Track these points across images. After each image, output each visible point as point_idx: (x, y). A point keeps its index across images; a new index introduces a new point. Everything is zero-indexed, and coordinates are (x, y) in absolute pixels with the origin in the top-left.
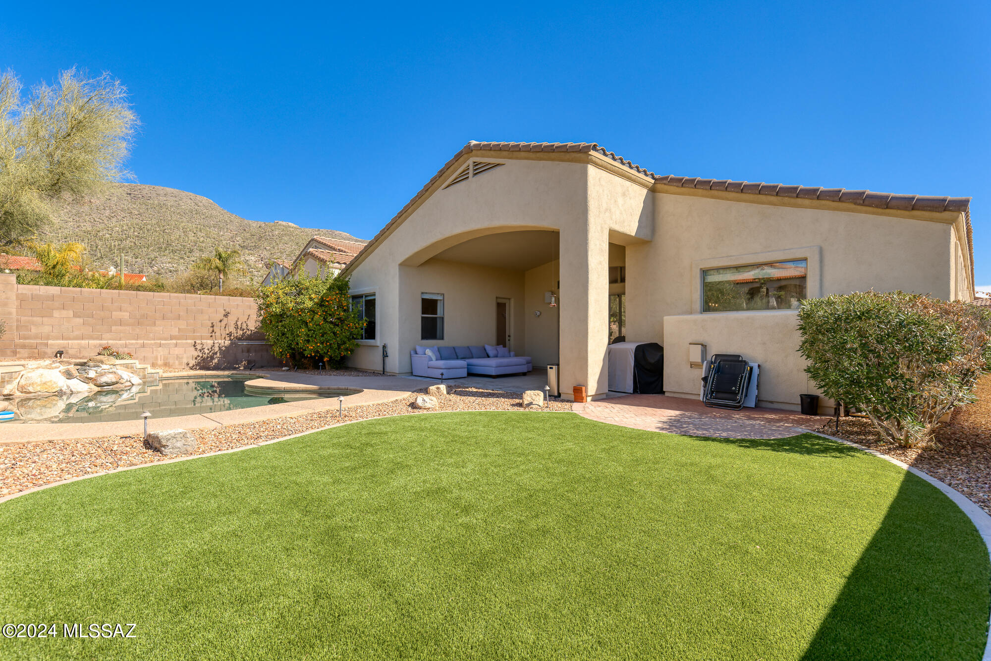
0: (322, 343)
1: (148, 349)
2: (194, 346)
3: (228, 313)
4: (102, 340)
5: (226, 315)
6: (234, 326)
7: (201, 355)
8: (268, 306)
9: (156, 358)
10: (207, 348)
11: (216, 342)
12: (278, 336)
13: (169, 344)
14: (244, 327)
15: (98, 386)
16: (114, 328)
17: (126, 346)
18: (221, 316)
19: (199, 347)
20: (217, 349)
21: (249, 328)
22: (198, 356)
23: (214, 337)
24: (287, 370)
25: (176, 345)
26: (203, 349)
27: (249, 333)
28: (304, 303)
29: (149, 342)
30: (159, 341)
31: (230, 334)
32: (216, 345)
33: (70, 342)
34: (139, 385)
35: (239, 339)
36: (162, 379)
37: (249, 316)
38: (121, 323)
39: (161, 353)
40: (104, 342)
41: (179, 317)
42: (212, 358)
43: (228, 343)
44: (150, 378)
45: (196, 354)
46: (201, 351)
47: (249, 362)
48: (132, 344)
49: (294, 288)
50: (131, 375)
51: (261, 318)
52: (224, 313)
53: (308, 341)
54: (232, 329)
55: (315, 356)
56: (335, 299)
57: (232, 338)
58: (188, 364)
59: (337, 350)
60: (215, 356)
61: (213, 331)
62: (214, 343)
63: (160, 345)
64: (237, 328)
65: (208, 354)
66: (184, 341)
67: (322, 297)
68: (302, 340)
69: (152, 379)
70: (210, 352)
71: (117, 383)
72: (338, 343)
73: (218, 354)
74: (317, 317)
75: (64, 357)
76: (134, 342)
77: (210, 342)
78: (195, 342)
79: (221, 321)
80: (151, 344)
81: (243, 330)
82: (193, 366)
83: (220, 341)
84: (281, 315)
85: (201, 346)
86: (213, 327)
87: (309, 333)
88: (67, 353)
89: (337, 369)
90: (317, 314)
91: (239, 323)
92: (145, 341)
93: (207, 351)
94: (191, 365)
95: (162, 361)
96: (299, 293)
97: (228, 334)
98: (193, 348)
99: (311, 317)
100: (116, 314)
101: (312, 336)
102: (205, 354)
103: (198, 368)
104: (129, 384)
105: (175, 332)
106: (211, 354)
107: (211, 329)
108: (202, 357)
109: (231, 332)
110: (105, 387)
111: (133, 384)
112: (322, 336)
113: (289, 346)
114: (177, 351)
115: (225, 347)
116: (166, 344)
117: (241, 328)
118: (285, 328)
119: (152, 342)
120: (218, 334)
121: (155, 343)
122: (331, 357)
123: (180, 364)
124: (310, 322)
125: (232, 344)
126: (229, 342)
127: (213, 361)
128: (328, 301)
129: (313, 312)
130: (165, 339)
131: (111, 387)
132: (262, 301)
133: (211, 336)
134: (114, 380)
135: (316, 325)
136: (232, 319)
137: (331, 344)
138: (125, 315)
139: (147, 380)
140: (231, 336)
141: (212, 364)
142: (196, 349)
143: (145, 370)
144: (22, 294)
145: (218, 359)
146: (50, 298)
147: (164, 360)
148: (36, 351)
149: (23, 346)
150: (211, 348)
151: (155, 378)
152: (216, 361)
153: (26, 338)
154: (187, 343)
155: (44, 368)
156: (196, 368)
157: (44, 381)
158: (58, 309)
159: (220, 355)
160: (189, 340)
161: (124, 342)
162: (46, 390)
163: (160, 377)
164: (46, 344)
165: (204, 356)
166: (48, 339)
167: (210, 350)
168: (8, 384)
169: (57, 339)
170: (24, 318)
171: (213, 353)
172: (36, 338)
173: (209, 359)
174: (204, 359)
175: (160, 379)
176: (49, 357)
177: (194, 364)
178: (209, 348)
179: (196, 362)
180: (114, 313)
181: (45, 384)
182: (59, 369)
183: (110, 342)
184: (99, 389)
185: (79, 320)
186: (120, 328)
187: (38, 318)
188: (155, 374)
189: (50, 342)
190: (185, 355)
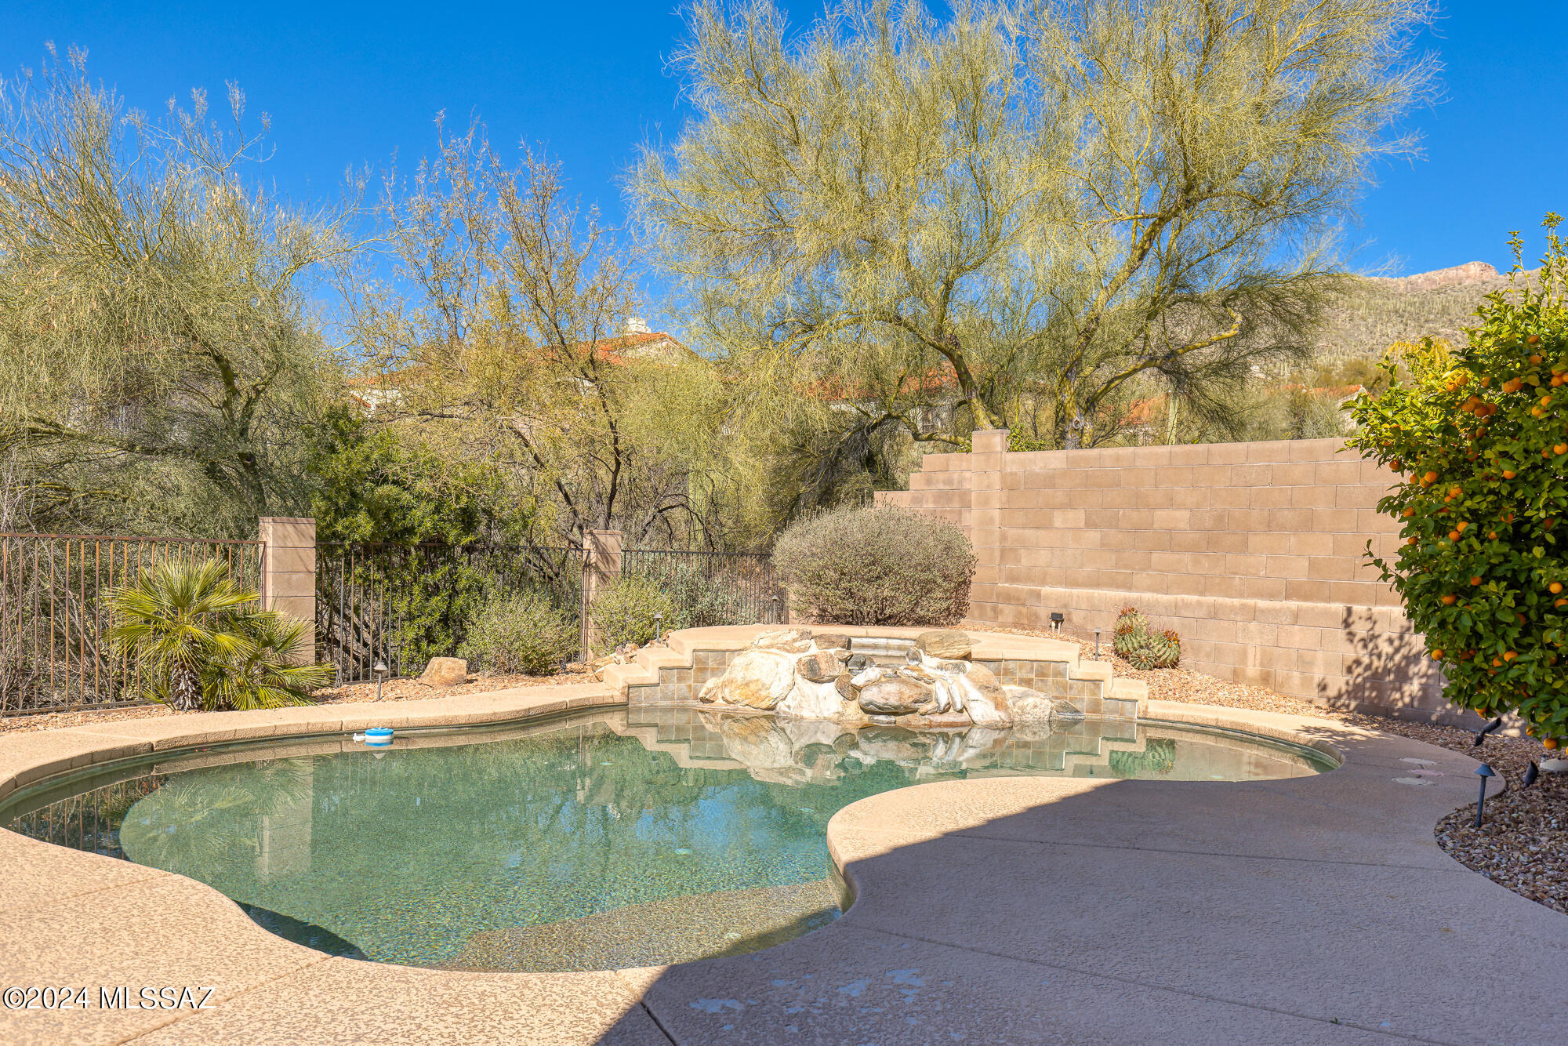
1: (1225, 624)
2: (1347, 624)
4: (1130, 589)
7: (1366, 660)
9: (1244, 655)
10: (1385, 636)
13: (1276, 612)
16: (1156, 556)
17: (1176, 610)
19: (1361, 629)
22: (1358, 662)
26: (1374, 637)
29: (1228, 601)
30: (1251, 602)
33: (1075, 591)
36: (1147, 722)
38: (1169, 541)
39: (1254, 642)
40: (1134, 595)
41: (1308, 523)
42: (1403, 676)
44: (1112, 712)
45: (1351, 652)
46: (1365, 646)
48: (1188, 605)
50: (979, 694)
58: (1323, 688)
60: (1413, 669)
63: (1254, 614)
65: (1391, 658)
66: (1321, 605)
69: (1117, 717)
70: (1397, 650)
73: (1424, 662)
76: (1194, 598)
78: (1349, 611)
80: (1232, 609)
82: (1339, 696)
85: (1369, 625)
92: (1221, 600)
93: (1386, 649)
94: (1332, 692)
95: (1258, 668)
98: (1342, 633)
100: (1162, 516)
102: (1379, 656)
103: (1353, 704)
104: (955, 718)
105: (1299, 571)
106: (1397, 658)
108: (1368, 667)
111: (972, 722)
114: (1299, 637)
116: (1271, 611)
119: (1237, 602)
121: (1243, 606)
123: (1306, 682)
127: (1407, 688)
130: (1272, 596)
131: (896, 719)
138: (1180, 518)
139: (1106, 717)
141: (1402, 698)
142: (1351, 634)
143: (1098, 687)
144: (1011, 473)
145: (1424, 680)
146: (1050, 480)
147: (1262, 664)
148: (1024, 610)
149: (1008, 598)
150: (1401, 638)
151: (1128, 715)
152: (1413, 688)
153: (1013, 579)
154: (1326, 613)
155: (779, 648)
156: (1348, 706)
157: (748, 679)
158: (1063, 507)
159: (1429, 667)
160: (1335, 601)
161: (1171, 598)
162: (747, 702)
163: (1141, 715)
164: (1038, 595)
165: (1376, 663)
166: (1044, 583)
167: (1397, 643)
168: (713, 675)
169: (1059, 583)
170: (1012, 532)
171: (1406, 657)
172: (1028, 579)
173: (1392, 677)
174: (1375, 675)
175: (1143, 721)
176: (1044, 629)
177: (1344, 689)
178: (1395, 636)
179: (1347, 683)
180: (1159, 513)
181: (747, 684)
182: (801, 655)
183: (1147, 596)
184: (866, 718)
185: (1094, 536)
186: (1169, 557)
187: (1031, 531)
188: (1128, 705)
189: (1046, 590)
190: (1320, 655)
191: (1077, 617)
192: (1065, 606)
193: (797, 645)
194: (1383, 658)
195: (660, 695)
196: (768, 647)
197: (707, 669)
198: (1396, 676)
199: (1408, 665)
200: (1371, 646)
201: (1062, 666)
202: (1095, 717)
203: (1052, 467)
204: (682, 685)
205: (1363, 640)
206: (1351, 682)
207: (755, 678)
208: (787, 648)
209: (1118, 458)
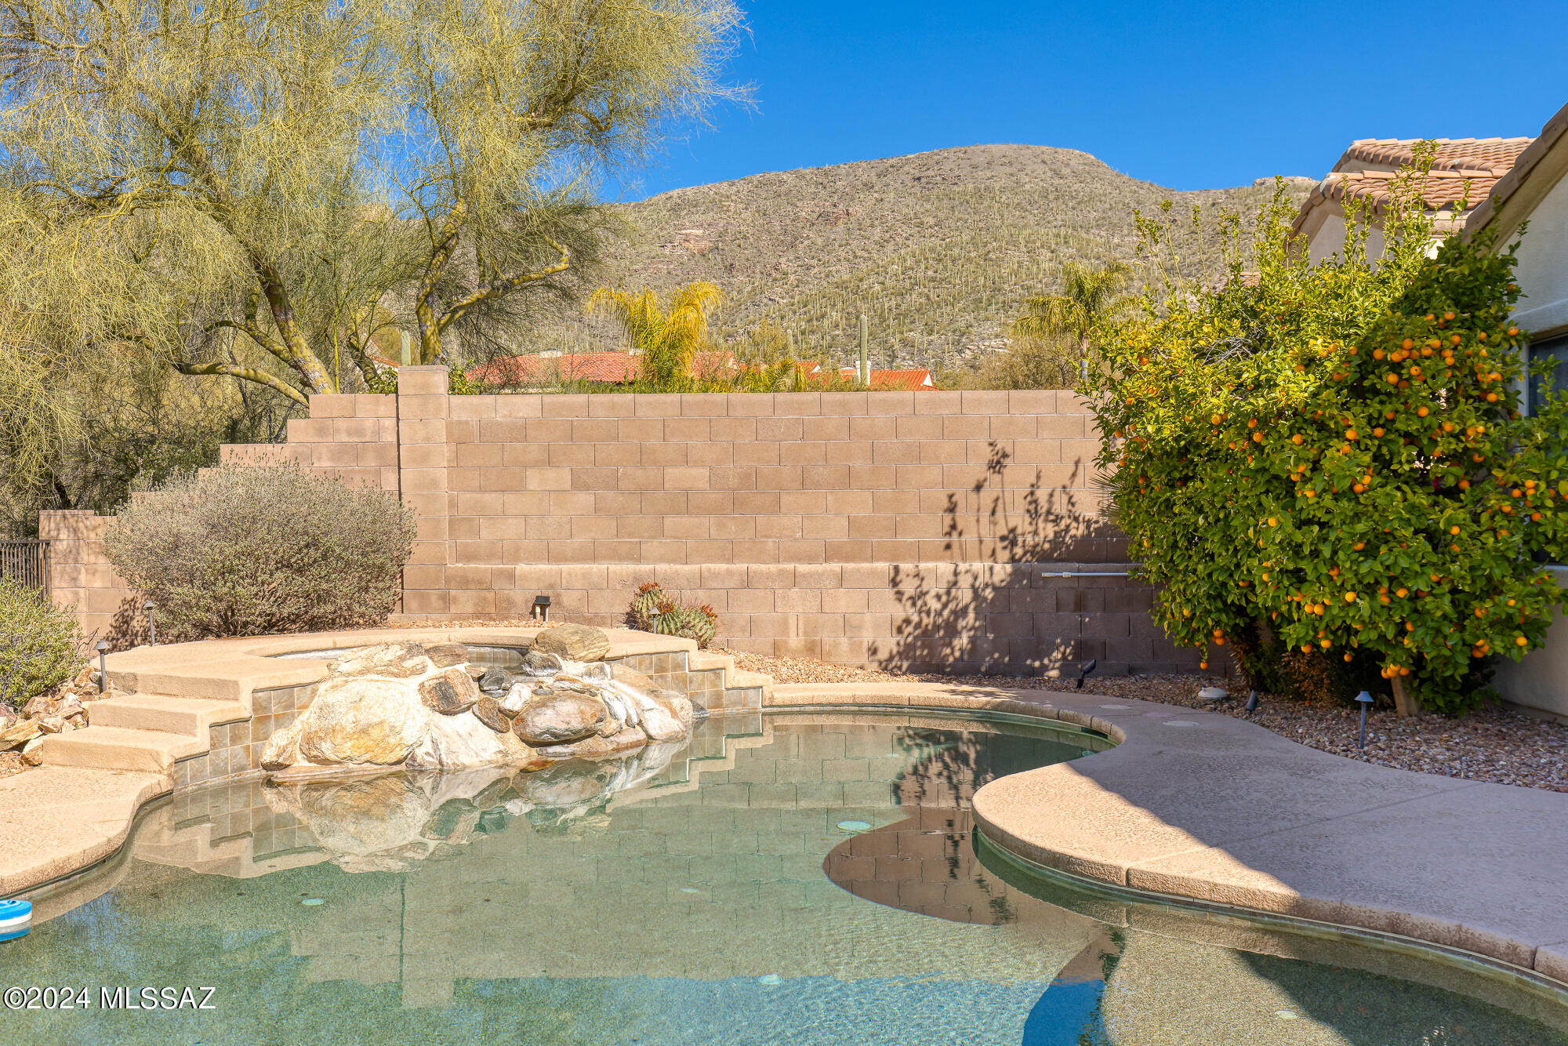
0: (1370, 590)
1: (761, 594)
2: (894, 583)
3: (1005, 456)
4: (639, 560)
5: (996, 465)
6: (1022, 505)
7: (915, 618)
8: (1136, 410)
9: (784, 624)
10: (933, 593)
11: (963, 567)
12: (1174, 546)
13: (820, 575)
14: (1060, 507)
15: (532, 744)
16: (669, 521)
17: (701, 581)
18: (979, 470)
19: (908, 587)
20: (965, 595)
21: (1078, 510)
23: (955, 547)
24: (1218, 701)
25: (841, 579)
26: (924, 594)
27: (1078, 531)
28: (1271, 385)
29: (763, 567)
30: (790, 566)
31: (1010, 539)
32: (965, 581)
33: (566, 567)
34: (671, 739)
35: (1045, 557)
36: (776, 711)
37: (1077, 463)
38: (686, 502)
39: (797, 605)
40: (645, 568)
41: (847, 479)
42: (952, 631)
43: (1002, 571)
44: (734, 704)
45: (901, 611)
46: (914, 605)
47: (1082, 650)
48: (715, 575)
49: (1236, 323)
50: (648, 702)
51: (1113, 469)
52: (987, 454)
53: (1298, 577)
54: (1019, 520)
55: (1337, 651)
56: (1439, 351)
57: (1019, 551)
58: (874, 651)
59: (1448, 630)
60: (961, 623)
61: (953, 527)
62: (956, 574)
63: (795, 579)
64: (1033, 514)
65: (939, 614)
66: (865, 565)
67: (1365, 348)
68: (1271, 570)
69: (738, 709)
70: (945, 606)
71: (590, 734)
72: (1454, 591)
73: (971, 615)
74: (1338, 453)
75: (553, 617)
76: (723, 567)
77: (945, 568)
78: (897, 570)
79: (978, 488)
80: (769, 576)
81: (1057, 520)
82: (891, 658)
83: (977, 566)
84: (1185, 451)
85: (917, 582)
86: (952, 509)
87: (1298, 537)
88: (559, 603)
89: (1451, 713)
90: (1339, 435)
91: (1042, 495)
92: (754, 567)
93: (935, 605)
94: (883, 655)
95: (802, 638)
96: (1259, 343)
97: (1003, 538)
98: (890, 593)
99: (1312, 454)
100: (676, 475)
101: (1315, 554)
102: (928, 613)
103: (905, 665)
104: (630, 737)
105: (837, 531)
106: (946, 613)
107: (948, 521)
108: (918, 625)
109: (1013, 530)
110: (551, 750)
111: (650, 737)
112: (1370, 552)
113: (1218, 594)
114: (844, 601)
115: (995, 588)
116: (811, 575)
117: (1049, 512)
118: (1200, 511)
119: (773, 567)
120: (970, 537)
121: (781, 572)
122: (1418, 661)
123: (854, 648)
124: (1305, 480)
125: (1016, 575)
126: (1009, 568)
127: (956, 643)
128: (1396, 367)
129: (1321, 426)
130: (810, 559)
131: (572, 748)
132: (1108, 394)
133: (948, 547)
134: (576, 724)
135: (1337, 497)
136: (1017, 477)
137: (1415, 596)
138: (697, 476)
139: (728, 711)
140: (1014, 543)
141: (952, 653)
142: (899, 593)
143: (718, 677)
144: (459, 422)
145: (972, 633)
146: (521, 431)
147: (806, 633)
148: (490, 595)
149: (464, 582)
150: (948, 593)
151: (751, 705)
152: (963, 641)
153: (469, 557)
154: (873, 573)
155: (381, 673)
156: (900, 668)
157: (364, 722)
158: (537, 464)
159: (976, 619)
160: (878, 560)
161: (695, 568)
162: (367, 757)
163: (767, 703)
164: (511, 576)
165: (925, 621)
166: (516, 559)
167: (944, 599)
168: (278, 726)
169: (537, 559)
170: (464, 497)
171: (954, 612)
172: (491, 556)
173: (942, 633)
174: (926, 633)
175: (768, 710)
176: (521, 617)
177: (895, 651)
178: (942, 591)
179: (898, 644)
180: (669, 471)
181: (364, 731)
182: (419, 679)
183: (662, 567)
184: (534, 753)
185: (585, 499)
186: (686, 521)
187: (493, 495)
188: (751, 693)
189: (522, 568)
190: (868, 617)
191: (569, 599)
192: (551, 587)
193: (409, 664)
194: (932, 615)
195: (209, 769)
196: (361, 673)
197: (269, 717)
198: (945, 632)
199: (956, 620)
200: (919, 603)
201: (680, 656)
202: (716, 711)
203: (521, 414)
204: (238, 748)
205: (911, 598)
206: (902, 643)
207: (376, 720)
208: (392, 669)
209: (613, 406)
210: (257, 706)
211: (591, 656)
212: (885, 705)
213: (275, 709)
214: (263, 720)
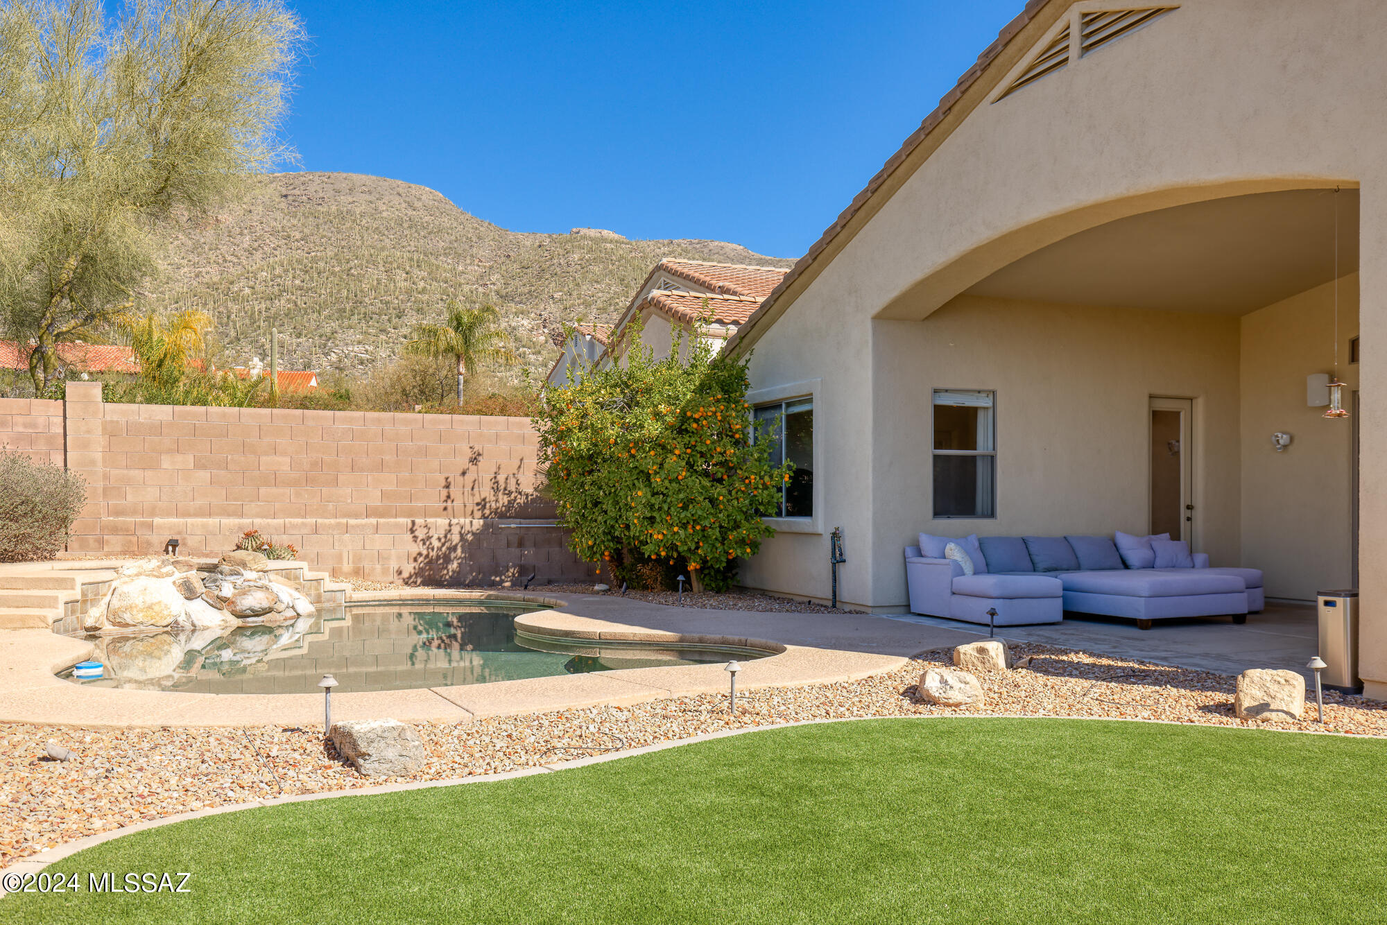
0: (684, 526)
1: (325, 537)
2: (412, 531)
3: (479, 455)
4: (242, 516)
5: (474, 460)
6: (490, 484)
7: (425, 552)
8: (563, 435)
9: (340, 557)
10: (436, 536)
11: (454, 521)
12: (585, 507)
13: (363, 526)
14: (512, 487)
15: (238, 617)
16: (263, 490)
17: (285, 530)
18: (463, 462)
19: (421, 534)
20: (456, 538)
21: (521, 488)
22: (420, 554)
23: (450, 509)
24: (605, 591)
25: (377, 528)
26: (429, 538)
27: (521, 500)
28: (642, 427)
29: (327, 521)
30: (344, 521)
31: (482, 504)
32: (456, 530)
33: (190, 520)
34: (310, 616)
35: (502, 516)
36: (352, 604)
37: (522, 460)
38: (274, 479)
39: (349, 546)
40: (246, 521)
41: (381, 466)
42: (447, 559)
43: (478, 524)
44: (328, 601)
45: (415, 548)
46: (424, 544)
47: (523, 570)
48: (294, 526)
49: (618, 390)
50: (296, 594)
51: (548, 464)
52: (469, 454)
53: (652, 520)
54: (486, 492)
55: (668, 558)
56: (715, 413)
57: (487, 512)
58: (400, 573)
59: (718, 545)
60: (453, 555)
61: (448, 497)
62: (450, 525)
63: (347, 528)
64: (496, 490)
65: (439, 549)
66: (392, 520)
67: (684, 412)
68: (638, 518)
69: (332, 604)
70: (443, 545)
71: (270, 610)
72: (721, 527)
73: (459, 550)
74: (671, 460)
75: (180, 553)
76: (300, 521)
77: (442, 522)
78: (413, 523)
79: (464, 473)
80: (330, 526)
81: (510, 493)
82: (410, 577)
83: (462, 521)
84: (591, 457)
85: (425, 531)
86: (447, 487)
87: (653, 501)
88: (185, 544)
89: (718, 591)
90: (671, 452)
91: (501, 478)
92: (320, 521)
93: (436, 544)
94: (405, 575)
95: (351, 565)
96: (631, 403)
97: (478, 504)
98: (409, 537)
99: (659, 460)
100: (268, 461)
101: (660, 509)
102: (433, 549)
103: (419, 581)
104: (290, 613)
105: (375, 500)
106: (444, 549)
107: (444, 493)
108: (427, 556)
109: (484, 499)
110: (250, 619)
111: (298, 615)
112: (685, 508)
113: (609, 532)
114: (379, 542)
115: (473, 534)
116: (358, 526)
117: (505, 489)
118: (600, 488)
119: (333, 521)
120: (458, 504)
121: (338, 524)
122: (704, 561)
123: (385, 571)
124: (656, 473)
125: (486, 526)
126: (481, 522)
127: (450, 567)
128: (696, 421)
129: (664, 447)
130: (356, 516)
131: (261, 619)
132: (549, 424)
133: (445, 509)
134: (265, 604)
135: (670, 481)
136: (485, 470)
137: (704, 529)
138: (282, 463)
139: (324, 605)
140: (484, 507)
141: (448, 573)
142: (415, 537)
143: (319, 584)
144: (112, 422)
145: (460, 561)
146: (158, 429)
147: (353, 562)
148: (134, 539)
149: (115, 530)
150: (446, 537)
151: (338, 602)
152: (454, 566)
153: (118, 513)
154: (397, 525)
155: (149, 575)
156: (416, 583)
157: (149, 602)
158: (169, 451)
159: (462, 552)
160: (400, 517)
161: (281, 521)
162: (152, 622)
163: (347, 600)
164: (151, 526)
165: (431, 554)
166: (153, 513)
167: (443, 540)
168: (92, 605)
169: (169, 515)
170: (114, 472)
171: (448, 548)
172: (134, 512)
173: (441, 561)
174: (430, 562)
175: (348, 604)
176: (156, 553)
177: (413, 571)
178: (442, 536)
179: (415, 568)
180: (264, 459)
181: (150, 607)
182: (172, 579)
183: (258, 521)
184: (240, 622)
185: (204, 475)
186: (274, 490)
187: (137, 471)
188: (338, 594)
190: (393, 552)
191: (192, 541)
192: (179, 533)
193: (164, 570)
194: (435, 550)
196: (137, 575)
197: (88, 600)
198: (444, 561)
199: (450, 553)
200: (428, 543)
201: (298, 571)
202: (318, 605)
203: (157, 418)
204: (73, 618)
205: (423, 540)
206: (417, 567)
207: (157, 601)
208: (155, 573)
209: (224, 415)
210: (84, 594)
211: (259, 569)
212: (419, 600)
213: (90, 596)
214: (85, 602)
